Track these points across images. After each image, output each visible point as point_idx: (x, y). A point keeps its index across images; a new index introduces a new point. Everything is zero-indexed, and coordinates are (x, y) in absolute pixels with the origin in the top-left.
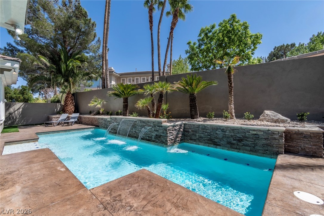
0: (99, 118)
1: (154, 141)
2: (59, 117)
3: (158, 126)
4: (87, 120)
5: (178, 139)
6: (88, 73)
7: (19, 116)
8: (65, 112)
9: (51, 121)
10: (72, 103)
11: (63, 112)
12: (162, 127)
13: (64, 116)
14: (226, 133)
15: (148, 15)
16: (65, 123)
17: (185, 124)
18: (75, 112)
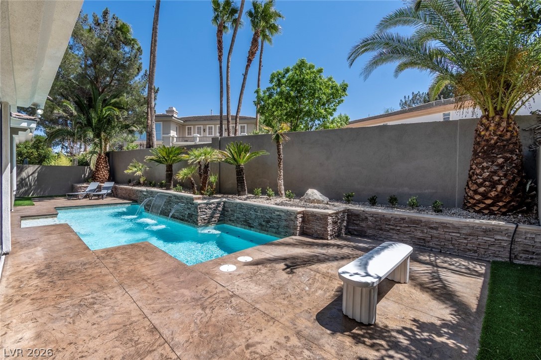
0: (137, 191)
1: (186, 221)
2: (87, 187)
3: (190, 204)
4: (124, 192)
5: (213, 219)
6: (128, 125)
7: (35, 183)
8: (96, 180)
9: (76, 192)
10: (105, 167)
11: (93, 180)
12: (193, 204)
13: (93, 186)
14: (258, 214)
15: (216, 39)
16: (95, 195)
17: (225, 202)
18: (109, 180)
